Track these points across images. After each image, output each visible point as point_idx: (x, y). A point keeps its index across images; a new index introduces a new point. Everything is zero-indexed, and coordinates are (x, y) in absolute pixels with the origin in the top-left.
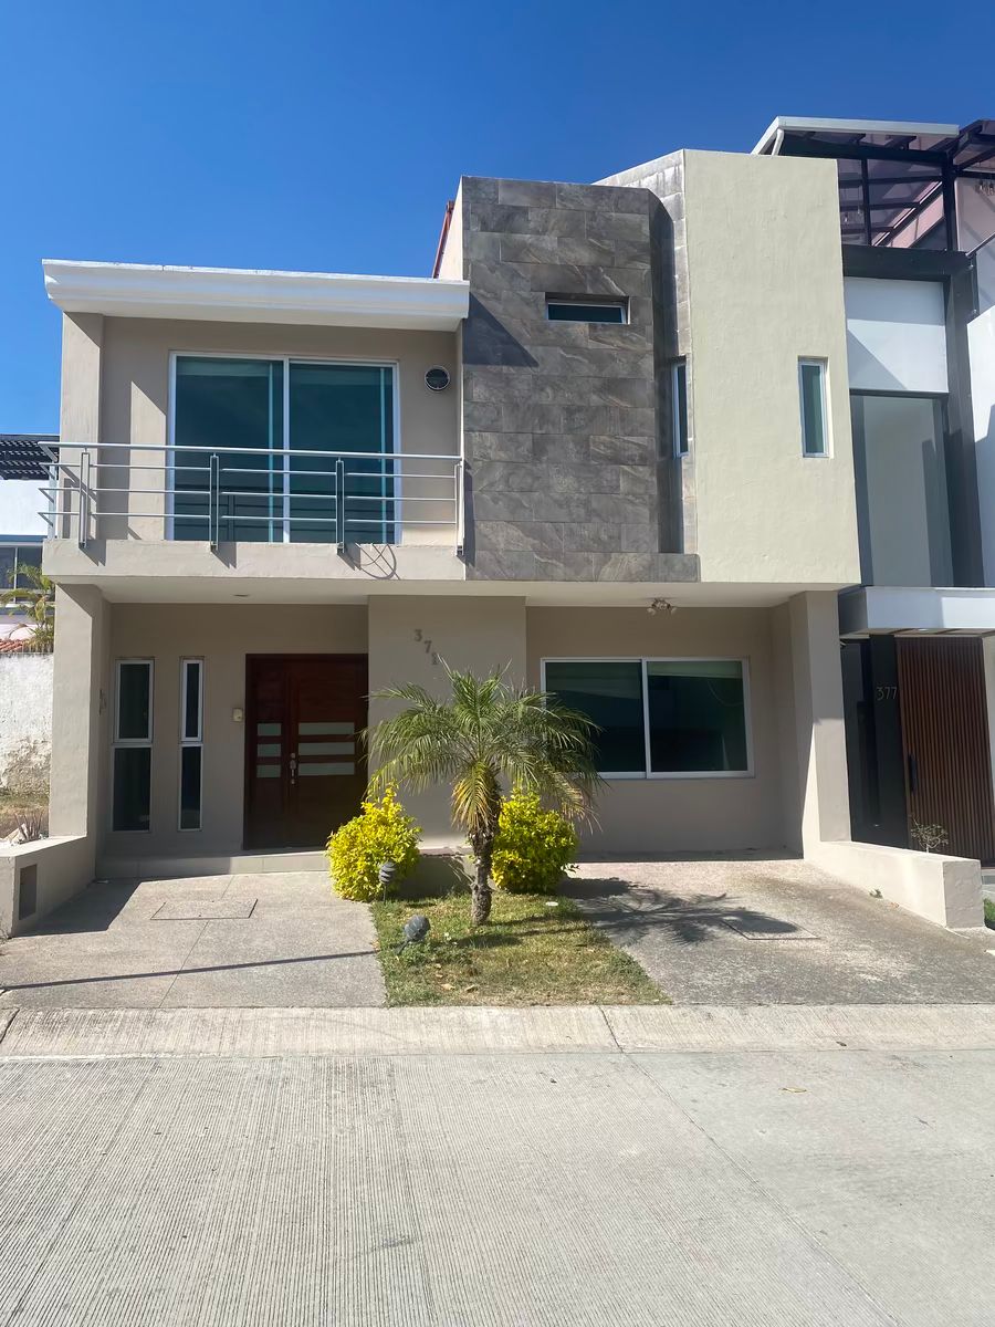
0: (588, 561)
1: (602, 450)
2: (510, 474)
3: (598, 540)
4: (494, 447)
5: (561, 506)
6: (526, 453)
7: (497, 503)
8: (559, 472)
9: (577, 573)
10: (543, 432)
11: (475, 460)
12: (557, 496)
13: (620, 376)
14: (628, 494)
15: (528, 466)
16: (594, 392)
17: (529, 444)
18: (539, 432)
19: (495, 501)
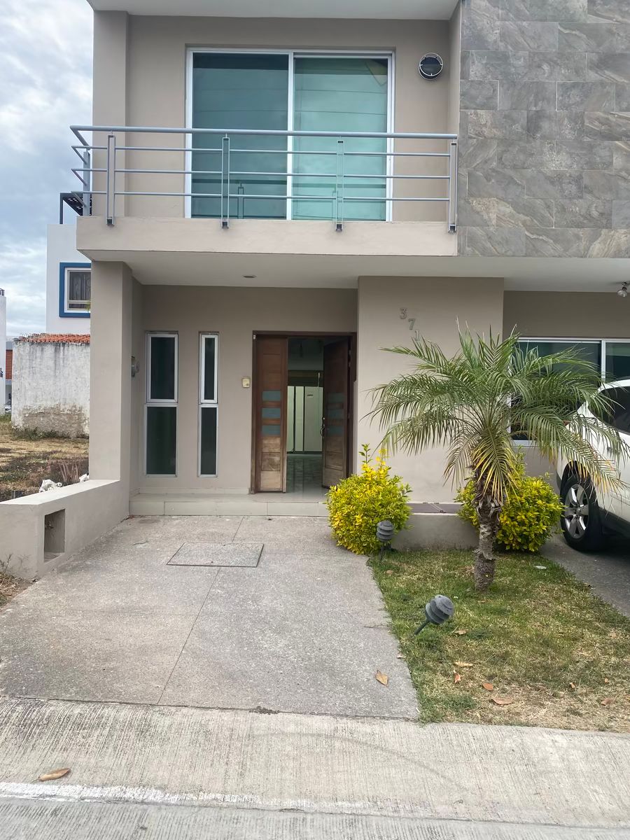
0: (578, 238)
1: (596, 126)
2: (504, 152)
3: (588, 217)
4: (489, 124)
5: (552, 183)
6: (520, 130)
7: (489, 180)
8: (551, 149)
9: (566, 250)
10: (538, 109)
11: (471, 138)
12: (549, 174)
13: (618, 52)
14: (621, 170)
15: (522, 144)
16: (591, 68)
17: (524, 121)
18: (534, 109)
19: (488, 178)
